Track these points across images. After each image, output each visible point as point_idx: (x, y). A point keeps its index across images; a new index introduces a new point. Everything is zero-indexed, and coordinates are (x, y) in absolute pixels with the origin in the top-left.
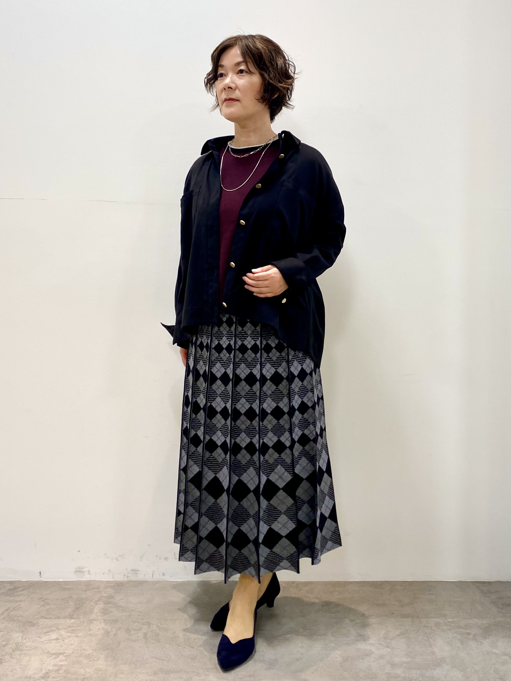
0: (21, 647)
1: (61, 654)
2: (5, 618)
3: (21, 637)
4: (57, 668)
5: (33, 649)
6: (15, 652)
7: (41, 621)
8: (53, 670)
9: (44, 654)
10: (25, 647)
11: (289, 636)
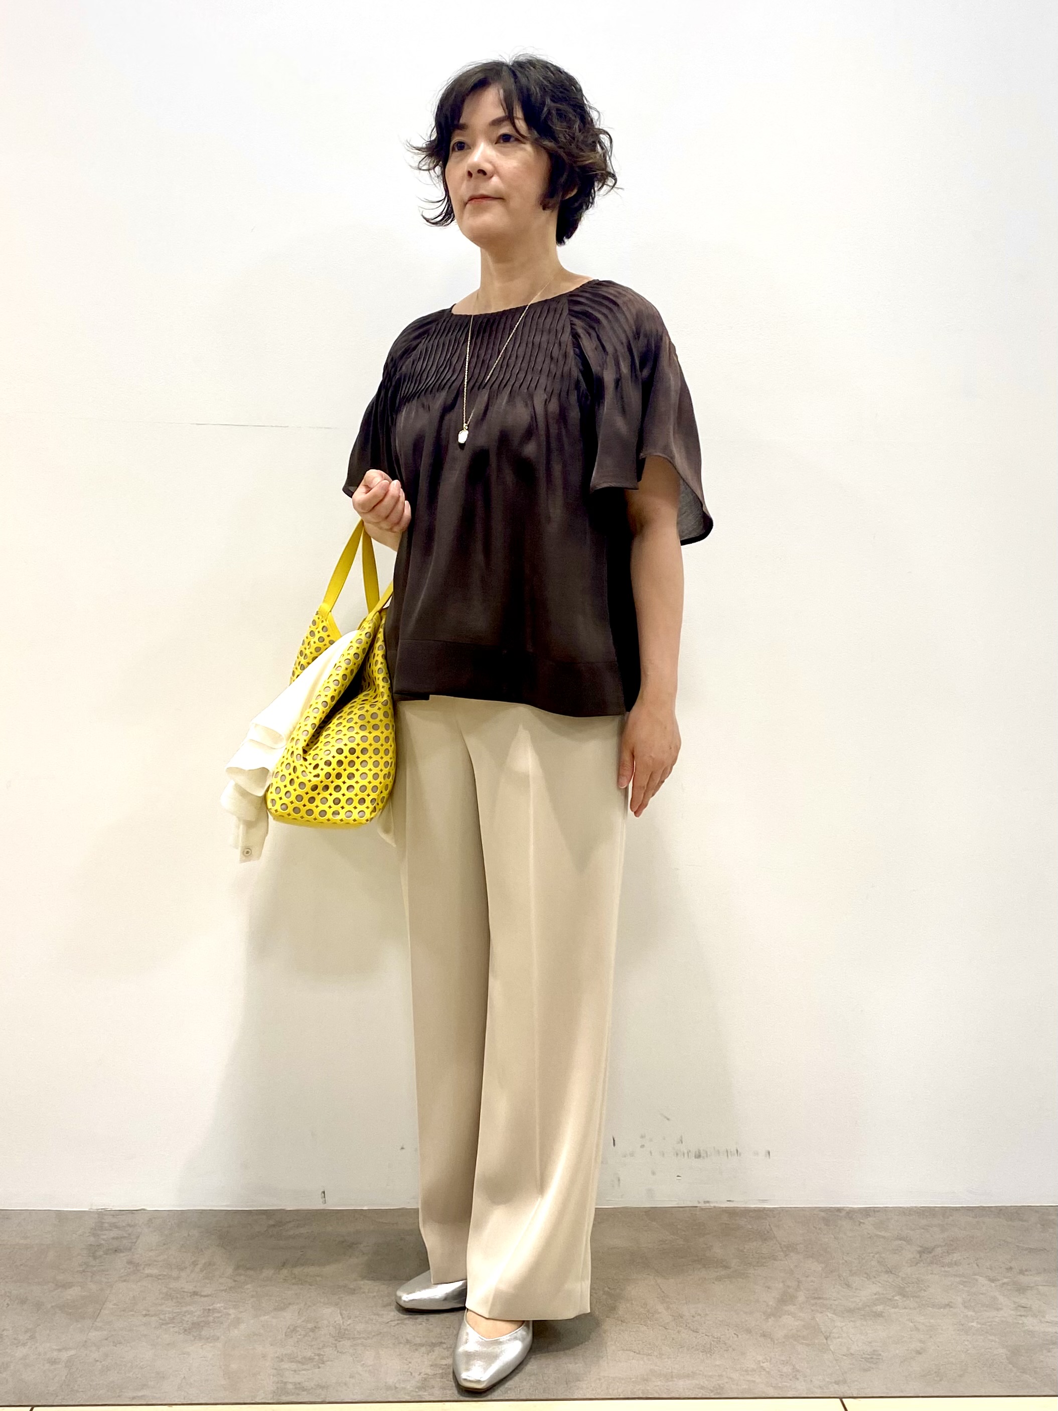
0: (346, 1332)
1: (433, 1345)
2: (287, 1278)
3: (340, 1316)
4: (441, 1371)
5: (374, 1336)
6: (339, 1341)
7: (364, 1285)
8: (434, 1375)
9: (402, 1345)
10: (356, 1332)
11: (880, 1308)
